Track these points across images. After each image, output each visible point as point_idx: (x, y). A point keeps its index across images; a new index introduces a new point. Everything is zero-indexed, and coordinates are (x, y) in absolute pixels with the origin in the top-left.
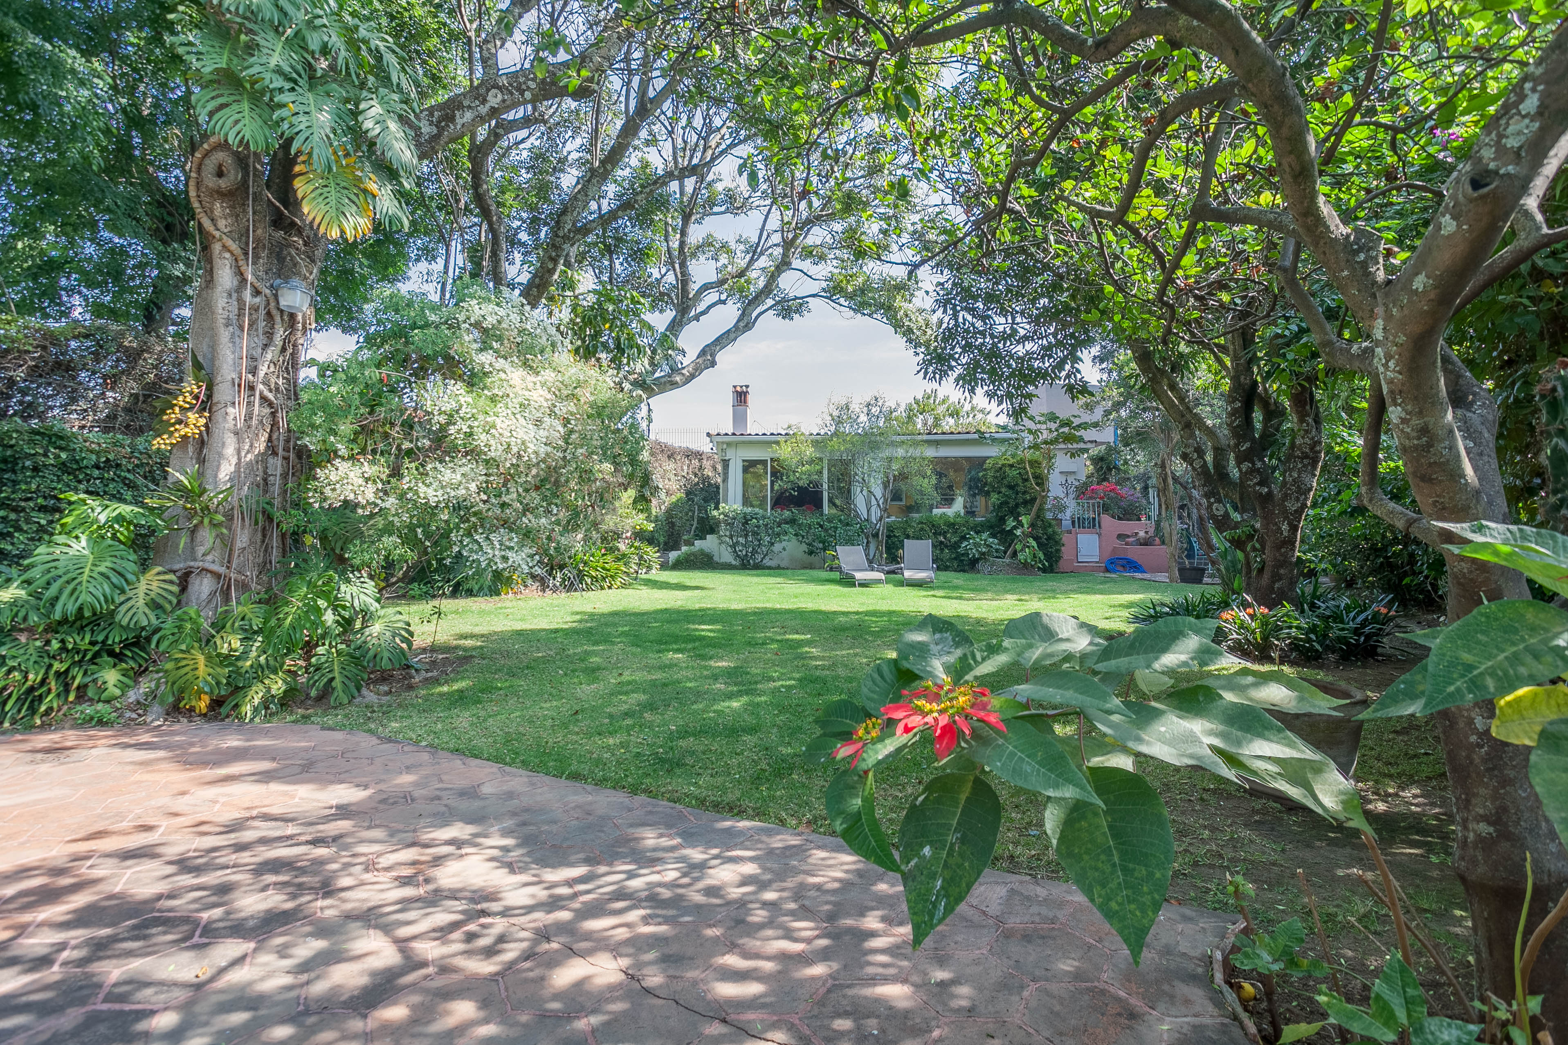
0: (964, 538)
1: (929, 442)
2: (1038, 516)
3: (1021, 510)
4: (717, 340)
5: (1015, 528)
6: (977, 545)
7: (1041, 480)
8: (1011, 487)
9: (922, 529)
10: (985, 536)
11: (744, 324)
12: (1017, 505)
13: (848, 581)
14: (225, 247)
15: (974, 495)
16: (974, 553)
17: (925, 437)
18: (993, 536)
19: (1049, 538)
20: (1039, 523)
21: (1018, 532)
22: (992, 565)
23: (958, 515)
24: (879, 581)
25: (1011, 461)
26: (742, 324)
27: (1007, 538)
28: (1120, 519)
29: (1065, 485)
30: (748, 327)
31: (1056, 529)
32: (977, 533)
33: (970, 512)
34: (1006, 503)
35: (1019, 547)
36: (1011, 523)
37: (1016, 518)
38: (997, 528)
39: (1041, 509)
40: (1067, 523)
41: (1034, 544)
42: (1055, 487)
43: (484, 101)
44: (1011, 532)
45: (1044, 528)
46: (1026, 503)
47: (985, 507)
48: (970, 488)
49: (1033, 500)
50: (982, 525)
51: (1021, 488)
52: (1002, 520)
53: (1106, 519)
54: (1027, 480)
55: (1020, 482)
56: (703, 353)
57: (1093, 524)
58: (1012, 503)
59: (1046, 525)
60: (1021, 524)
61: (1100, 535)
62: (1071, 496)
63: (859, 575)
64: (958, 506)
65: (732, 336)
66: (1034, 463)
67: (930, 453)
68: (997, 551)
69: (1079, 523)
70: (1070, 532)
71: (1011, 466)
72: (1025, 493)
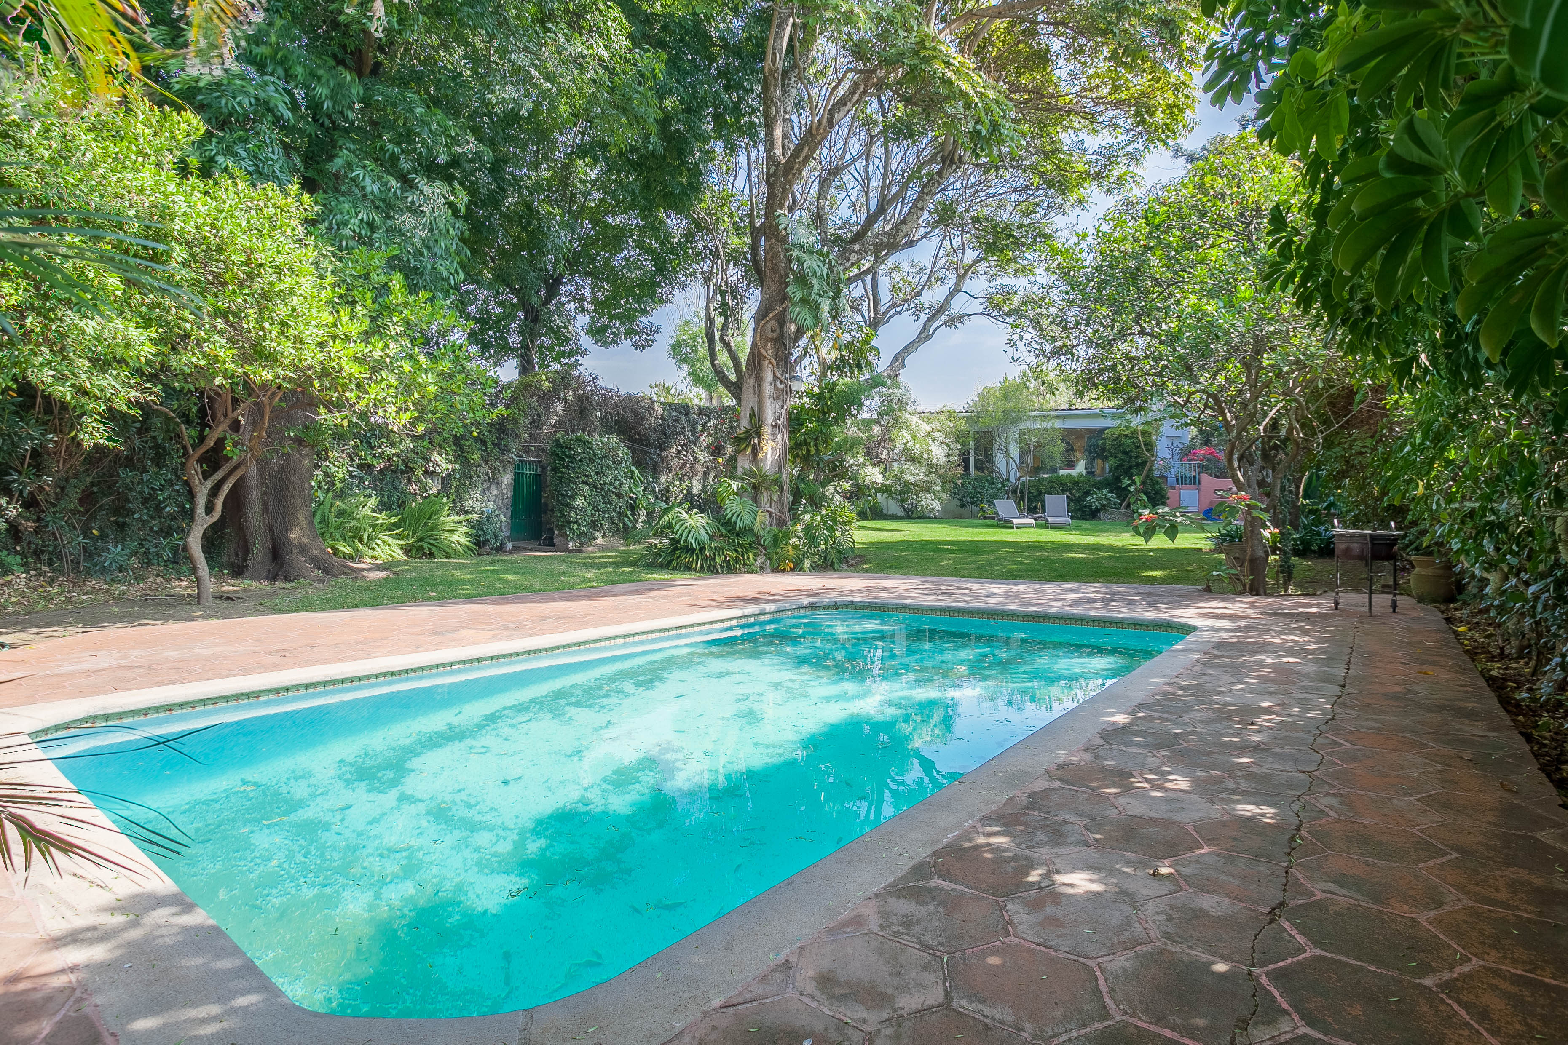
0: (1087, 493)
1: (1058, 417)
2: (1148, 476)
3: (1134, 471)
4: (906, 348)
5: (1129, 485)
6: (1098, 499)
7: (1149, 446)
8: (1125, 453)
9: (1052, 487)
10: (1105, 491)
11: (924, 335)
12: (1131, 468)
13: (1007, 525)
14: (770, 362)
15: (1094, 458)
16: (1096, 505)
17: (1056, 413)
18: (1111, 492)
19: (1157, 493)
20: (1149, 481)
21: (1132, 489)
22: (1112, 513)
23: (1080, 475)
24: (1030, 526)
25: (1126, 432)
26: (923, 336)
27: (1123, 493)
28: (1217, 477)
29: (1171, 447)
30: (928, 337)
31: (1163, 486)
32: (1098, 489)
33: (1090, 473)
34: (1121, 465)
35: (1132, 500)
36: (1126, 482)
37: (1130, 478)
38: (1114, 484)
39: (1150, 470)
40: (1172, 480)
41: (1145, 498)
42: (1162, 449)
43: (848, 260)
44: (1126, 489)
45: (1153, 485)
46: (1138, 465)
47: (1104, 468)
48: (1090, 453)
49: (1144, 463)
50: (1101, 482)
51: (1134, 454)
52: (1118, 479)
53: (1205, 478)
54: (1139, 447)
55: (1133, 448)
56: (896, 358)
57: (1194, 481)
58: (1126, 465)
59: (1155, 482)
60: (1134, 482)
61: (1199, 490)
62: (1176, 457)
63: (1015, 521)
64: (1080, 468)
65: (916, 345)
66: (1145, 434)
67: (1058, 425)
68: (1115, 503)
69: (1183, 480)
70: (1174, 488)
71: (1126, 436)
72: (1137, 457)
